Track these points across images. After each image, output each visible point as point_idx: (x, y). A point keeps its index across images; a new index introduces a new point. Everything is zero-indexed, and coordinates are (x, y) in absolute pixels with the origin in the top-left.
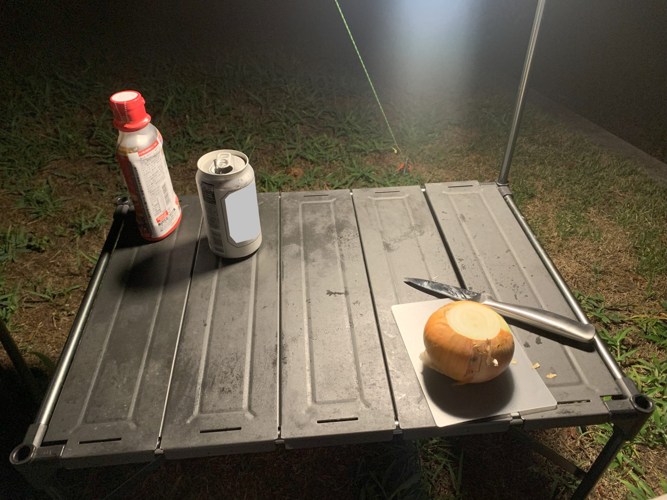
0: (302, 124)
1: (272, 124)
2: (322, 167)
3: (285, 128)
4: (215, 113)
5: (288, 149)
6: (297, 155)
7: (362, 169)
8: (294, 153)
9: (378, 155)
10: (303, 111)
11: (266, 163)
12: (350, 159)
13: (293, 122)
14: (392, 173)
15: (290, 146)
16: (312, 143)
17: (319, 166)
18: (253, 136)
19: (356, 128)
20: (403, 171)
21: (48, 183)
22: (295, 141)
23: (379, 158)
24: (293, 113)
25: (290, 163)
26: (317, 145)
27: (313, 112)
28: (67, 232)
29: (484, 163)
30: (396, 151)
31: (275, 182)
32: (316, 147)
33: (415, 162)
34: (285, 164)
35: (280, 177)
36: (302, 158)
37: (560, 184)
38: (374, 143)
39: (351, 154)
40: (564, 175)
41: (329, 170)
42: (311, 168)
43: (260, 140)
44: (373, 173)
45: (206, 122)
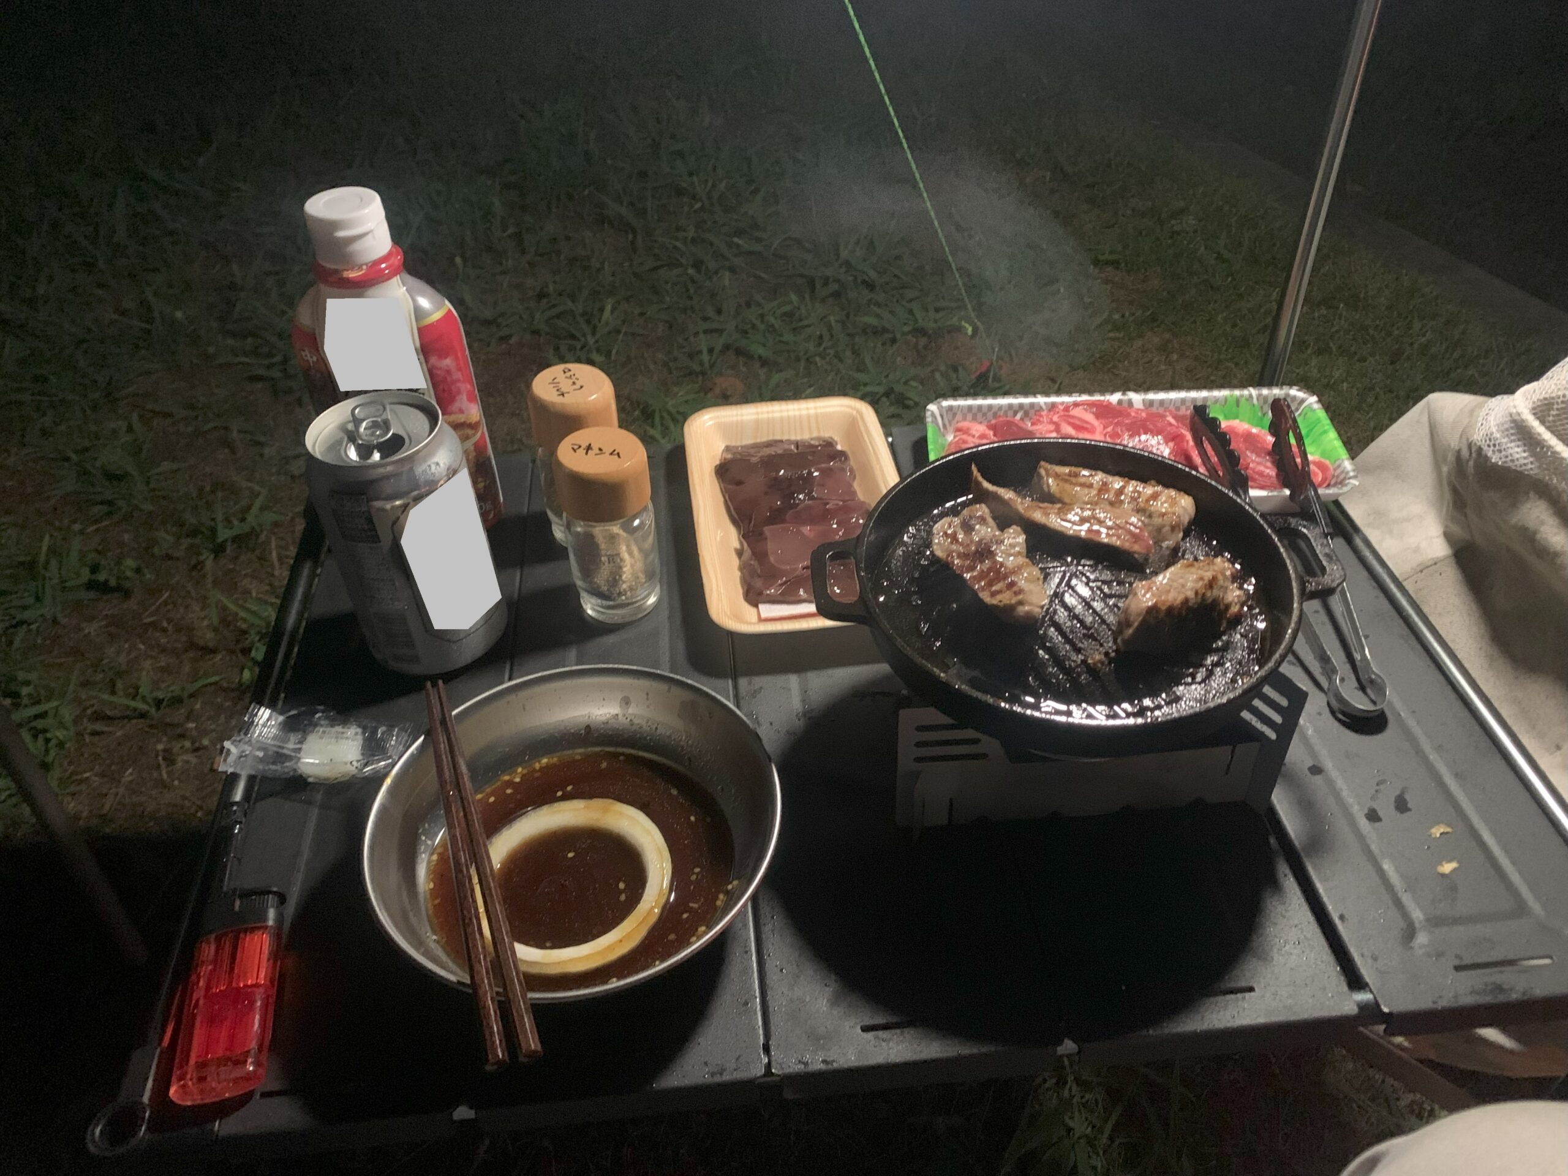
0: (732, 270)
1: (661, 272)
2: (789, 374)
3: (693, 281)
4: (523, 251)
5: (706, 332)
6: (727, 347)
8: (719, 343)
10: (736, 240)
11: (652, 367)
12: (856, 353)
13: (712, 265)
14: (959, 384)
15: (708, 325)
16: (762, 316)
17: (781, 371)
18: (618, 303)
20: (987, 379)
21: (130, 429)
22: (719, 312)
24: (712, 244)
25: (712, 366)
26: (772, 320)
27: (759, 240)
28: (183, 547)
30: (970, 330)
31: (678, 412)
32: (772, 326)
33: (1014, 354)
34: (696, 368)
36: (739, 352)
38: (911, 312)
39: (857, 339)
41: (806, 380)
42: (763, 377)
43: (637, 311)
44: (913, 383)
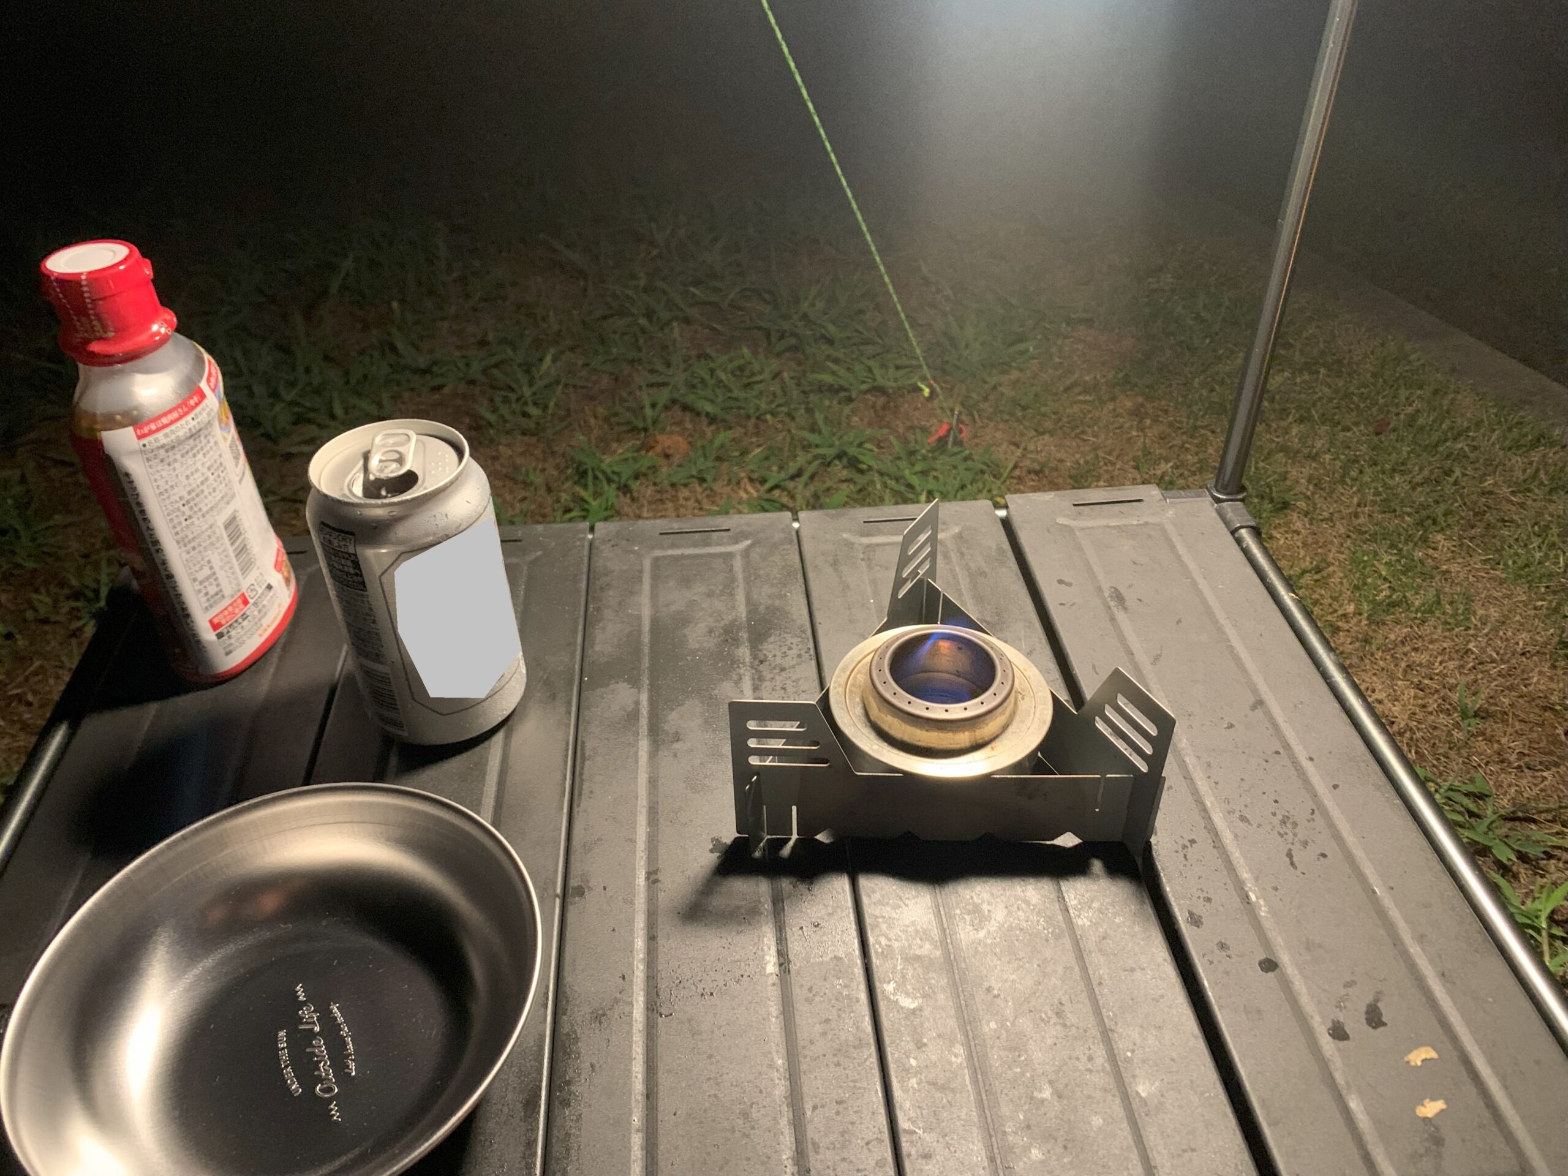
0: (687, 321)
1: (611, 321)
2: (738, 432)
3: (643, 331)
4: (468, 296)
5: (650, 385)
6: (674, 402)
7: (841, 437)
8: (664, 395)
9: (882, 400)
10: (692, 289)
11: (592, 421)
12: (809, 411)
13: (665, 315)
14: (918, 448)
15: (654, 379)
16: (712, 371)
17: (730, 428)
18: (562, 352)
19: (823, 331)
20: (947, 442)
22: (669, 365)
23: (885, 407)
24: (665, 292)
25: (655, 422)
26: (722, 376)
27: (716, 290)
29: (1156, 420)
30: (927, 392)
31: (613, 472)
32: (721, 381)
33: (976, 417)
34: (641, 425)
35: (626, 460)
36: (686, 408)
37: (1354, 474)
38: (870, 370)
39: (812, 397)
40: (1364, 448)
41: (754, 440)
42: (709, 435)
43: (580, 363)
44: (868, 446)
45: (443, 319)
